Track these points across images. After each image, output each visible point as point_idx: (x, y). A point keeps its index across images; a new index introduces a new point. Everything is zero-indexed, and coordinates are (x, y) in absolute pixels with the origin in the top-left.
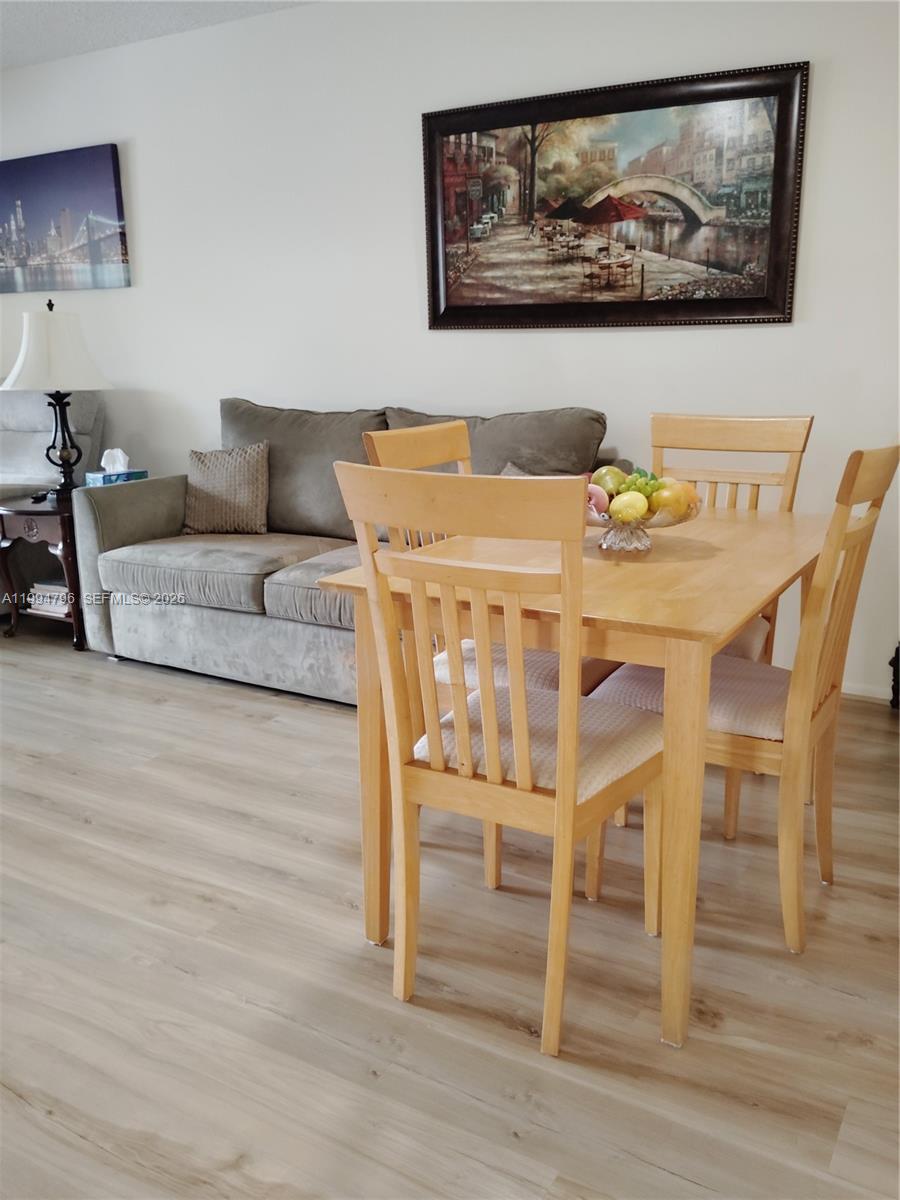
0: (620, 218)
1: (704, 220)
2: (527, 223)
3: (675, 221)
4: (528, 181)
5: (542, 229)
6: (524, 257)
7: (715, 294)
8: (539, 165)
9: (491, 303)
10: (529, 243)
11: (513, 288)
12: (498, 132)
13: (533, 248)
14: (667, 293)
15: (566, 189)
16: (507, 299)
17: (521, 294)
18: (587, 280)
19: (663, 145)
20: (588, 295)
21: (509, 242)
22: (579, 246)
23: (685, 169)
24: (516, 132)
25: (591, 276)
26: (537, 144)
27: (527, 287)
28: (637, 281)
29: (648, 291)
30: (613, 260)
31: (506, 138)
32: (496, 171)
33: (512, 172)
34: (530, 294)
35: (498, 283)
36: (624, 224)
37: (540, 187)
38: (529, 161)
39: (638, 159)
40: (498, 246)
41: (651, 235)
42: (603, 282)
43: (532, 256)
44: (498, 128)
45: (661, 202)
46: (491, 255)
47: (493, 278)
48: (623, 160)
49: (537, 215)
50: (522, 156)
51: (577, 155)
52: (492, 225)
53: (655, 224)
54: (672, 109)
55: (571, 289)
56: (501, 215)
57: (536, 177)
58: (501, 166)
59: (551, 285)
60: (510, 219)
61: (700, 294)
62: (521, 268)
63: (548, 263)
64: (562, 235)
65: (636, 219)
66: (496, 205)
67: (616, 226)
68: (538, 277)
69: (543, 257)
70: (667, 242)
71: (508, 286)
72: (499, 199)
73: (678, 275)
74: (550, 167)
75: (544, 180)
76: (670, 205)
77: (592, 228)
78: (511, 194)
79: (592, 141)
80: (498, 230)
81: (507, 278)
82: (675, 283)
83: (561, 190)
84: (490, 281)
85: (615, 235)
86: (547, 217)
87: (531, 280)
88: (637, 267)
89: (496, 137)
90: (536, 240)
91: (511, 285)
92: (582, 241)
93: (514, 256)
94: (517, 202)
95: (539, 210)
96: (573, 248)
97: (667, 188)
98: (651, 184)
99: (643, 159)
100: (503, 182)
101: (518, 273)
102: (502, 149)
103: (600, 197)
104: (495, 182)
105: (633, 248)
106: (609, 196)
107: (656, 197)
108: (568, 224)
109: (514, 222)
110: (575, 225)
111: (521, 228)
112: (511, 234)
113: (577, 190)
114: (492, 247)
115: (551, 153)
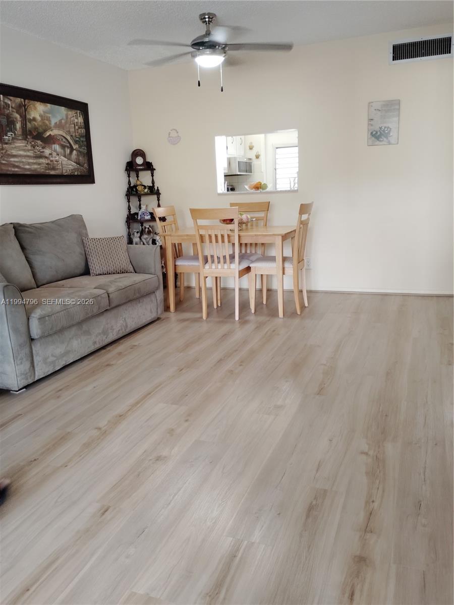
1: (74, 148)
2: (25, 140)
3: (68, 147)
4: (24, 122)
5: (31, 143)
6: (25, 154)
7: (79, 174)
8: (28, 117)
9: (14, 173)
10: (27, 148)
11: (22, 166)
12: (11, 98)
13: (28, 150)
14: (69, 173)
15: (37, 128)
16: (21, 171)
17: (26, 169)
18: (47, 166)
19: (61, 120)
20: (47, 171)
21: (19, 146)
22: (43, 152)
23: (68, 130)
24: (18, 100)
25: (47, 164)
26: (26, 107)
27: (27, 167)
28: (61, 167)
29: (64, 171)
30: (53, 159)
31: (15, 101)
32: (11, 114)
33: (18, 116)
34: (29, 170)
35: (16, 164)
36: (55, 145)
37: (29, 125)
38: (24, 114)
39: (56, 123)
40: (15, 147)
41: (62, 151)
42: (52, 167)
43: (29, 154)
44: (12, 96)
45: (64, 140)
46: (12, 151)
47: (14, 161)
48: (54, 121)
49: (29, 137)
50: (21, 110)
51: (40, 116)
52: (12, 138)
53: (63, 147)
54: (63, 108)
55: (43, 169)
56: (15, 134)
57: (27, 121)
58: (13, 113)
59: (36, 166)
60: (18, 137)
61: (76, 173)
62: (25, 158)
63: (34, 157)
64: (38, 146)
65: (58, 144)
66: (13, 129)
67: (53, 146)
68: (31, 163)
69: (32, 155)
70: (67, 154)
71: (20, 165)
72: (14, 127)
73: (70, 166)
74: (32, 118)
75: (30, 123)
76: (66, 141)
77: (47, 145)
78: (18, 126)
79: (44, 112)
80: (15, 141)
81: (20, 162)
82: (70, 169)
83: (36, 128)
84: (13, 163)
85: (53, 149)
86: (32, 138)
87: (29, 164)
88: (60, 162)
89: (11, 100)
90: (29, 147)
91: (21, 165)
92: (44, 150)
93: (21, 153)
94: (21, 130)
95: (30, 135)
96: (41, 152)
97: (65, 135)
98: (61, 133)
99: (58, 123)
100: (15, 120)
101: (24, 160)
102: (13, 106)
103: (48, 134)
104: (12, 119)
105: (58, 155)
106: (50, 134)
107: (62, 137)
108: (39, 142)
109: (20, 138)
110: (41, 143)
111: (23, 141)
112: (20, 143)
113: (41, 130)
114: (12, 147)
115: (31, 112)
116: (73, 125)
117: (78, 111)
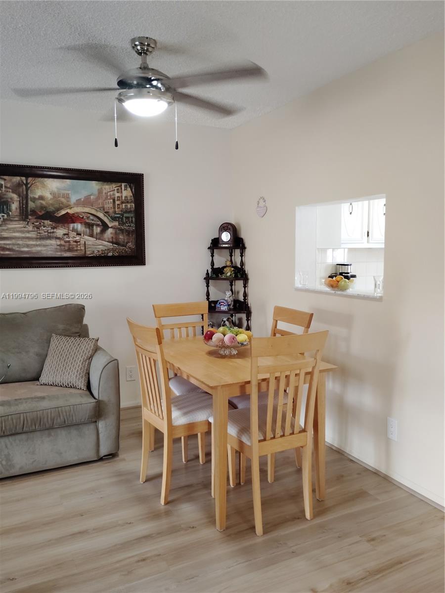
0: (73, 222)
1: (110, 226)
2: (24, 220)
3: (98, 225)
4: (25, 202)
6: (23, 235)
7: (117, 254)
8: (30, 195)
9: (3, 256)
10: (26, 229)
11: (17, 249)
12: (5, 177)
13: (28, 232)
14: (96, 253)
15: (45, 207)
16: (13, 254)
17: (22, 252)
18: (58, 247)
19: (91, 195)
20: (59, 253)
21: (15, 228)
22: (53, 232)
23: (101, 206)
24: (17, 179)
25: (60, 245)
26: (29, 186)
27: (26, 249)
28: (83, 248)
29: (88, 253)
30: (71, 239)
31: (11, 180)
32: (5, 195)
33: (15, 196)
34: (27, 252)
35: (8, 247)
36: (75, 224)
37: (31, 205)
38: (25, 193)
39: (81, 199)
40: (7, 229)
41: (88, 230)
42: (66, 248)
43: (28, 235)
45: (92, 217)
46: (2, 233)
47: (4, 244)
48: (73, 199)
50: (21, 190)
51: (51, 194)
53: (90, 226)
54: (94, 182)
55: (51, 251)
57: (29, 200)
58: (8, 193)
59: (39, 249)
60: (14, 218)
61: (110, 254)
62: (22, 241)
63: (37, 238)
64: (44, 227)
65: (81, 223)
67: (71, 225)
68: (32, 245)
69: (34, 236)
70: (95, 233)
71: (14, 248)
72: (7, 208)
73: (101, 247)
74: (37, 197)
75: (34, 202)
76: (95, 219)
77: (60, 225)
78: (15, 206)
79: (57, 188)
80: (8, 222)
81: (13, 244)
82: (100, 250)
83: (42, 207)
84: (3, 246)
85: (71, 229)
86: (36, 218)
87: (28, 246)
88: (82, 242)
89: (5, 180)
90: (30, 228)
91: (15, 248)
92: (55, 230)
93: (17, 235)
94: (18, 210)
95: (31, 215)
96: (50, 233)
97: (93, 212)
98: (87, 210)
99: (82, 200)
100: (9, 200)
101: (20, 242)
102: (9, 185)
103: (63, 212)
104: (5, 200)
105: (80, 234)
106: (67, 212)
107: (89, 215)
108: (47, 222)
109: (16, 219)
110: (51, 223)
111: (21, 222)
112: (15, 224)
113: (51, 209)
114: (3, 230)
115: (37, 191)
116: (112, 200)
117: (123, 185)
